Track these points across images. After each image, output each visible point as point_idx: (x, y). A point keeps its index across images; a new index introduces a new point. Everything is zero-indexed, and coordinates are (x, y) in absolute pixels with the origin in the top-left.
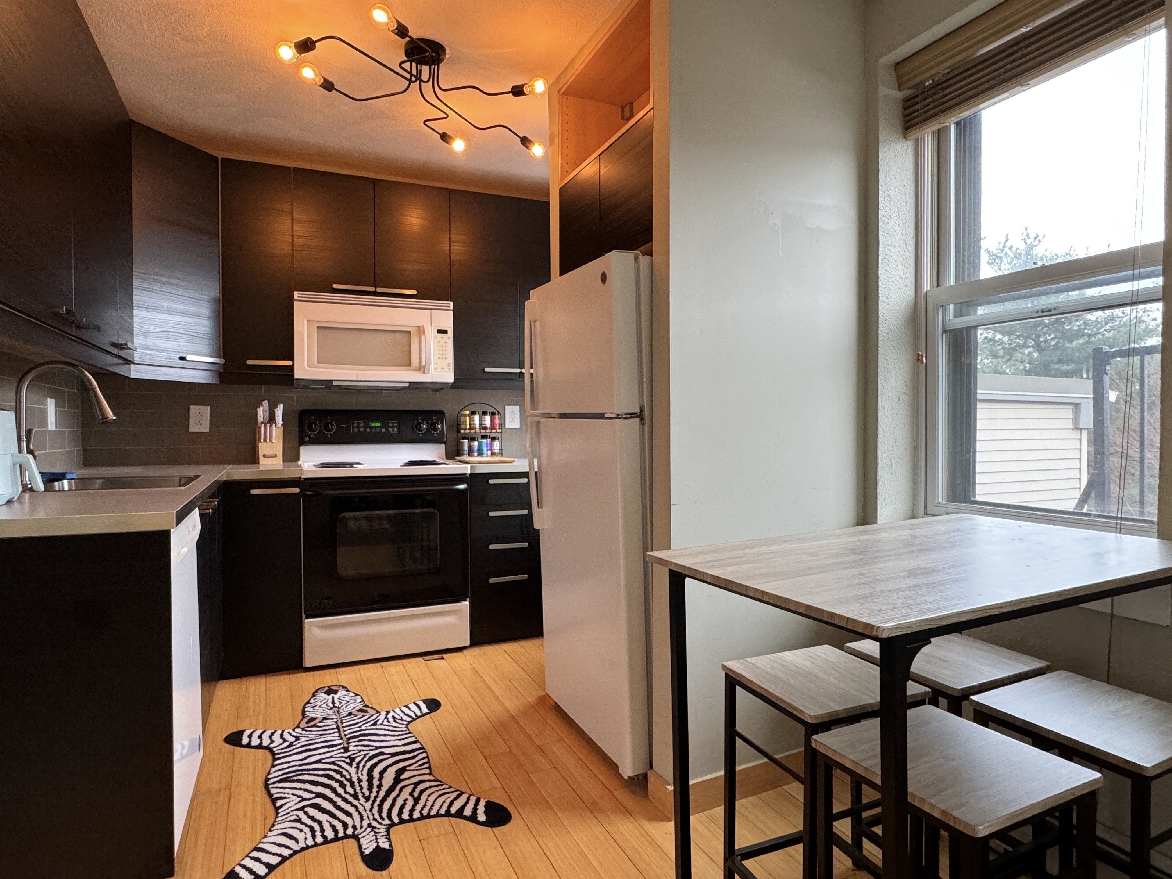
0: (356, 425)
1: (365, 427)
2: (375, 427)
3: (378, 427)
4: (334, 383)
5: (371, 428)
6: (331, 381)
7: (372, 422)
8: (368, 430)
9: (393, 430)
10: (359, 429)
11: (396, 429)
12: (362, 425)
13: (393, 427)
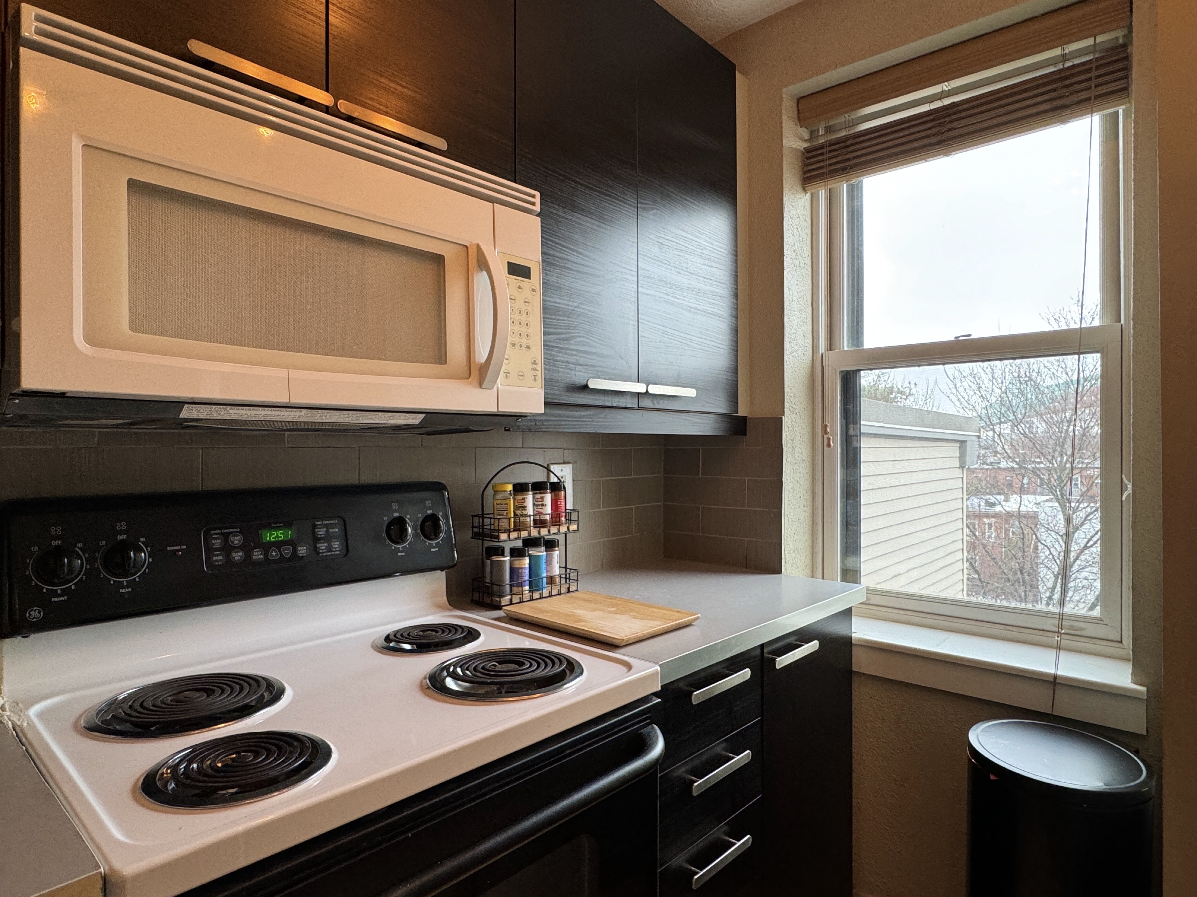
0: (217, 543)
1: (247, 548)
2: (278, 545)
3: (284, 543)
4: (186, 413)
5: (267, 547)
6: (179, 404)
7: (270, 527)
8: (258, 555)
9: (329, 549)
10: (228, 555)
11: (336, 545)
12: (237, 540)
13: (328, 538)
